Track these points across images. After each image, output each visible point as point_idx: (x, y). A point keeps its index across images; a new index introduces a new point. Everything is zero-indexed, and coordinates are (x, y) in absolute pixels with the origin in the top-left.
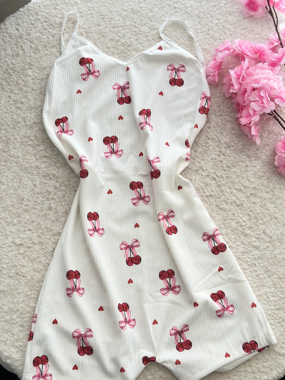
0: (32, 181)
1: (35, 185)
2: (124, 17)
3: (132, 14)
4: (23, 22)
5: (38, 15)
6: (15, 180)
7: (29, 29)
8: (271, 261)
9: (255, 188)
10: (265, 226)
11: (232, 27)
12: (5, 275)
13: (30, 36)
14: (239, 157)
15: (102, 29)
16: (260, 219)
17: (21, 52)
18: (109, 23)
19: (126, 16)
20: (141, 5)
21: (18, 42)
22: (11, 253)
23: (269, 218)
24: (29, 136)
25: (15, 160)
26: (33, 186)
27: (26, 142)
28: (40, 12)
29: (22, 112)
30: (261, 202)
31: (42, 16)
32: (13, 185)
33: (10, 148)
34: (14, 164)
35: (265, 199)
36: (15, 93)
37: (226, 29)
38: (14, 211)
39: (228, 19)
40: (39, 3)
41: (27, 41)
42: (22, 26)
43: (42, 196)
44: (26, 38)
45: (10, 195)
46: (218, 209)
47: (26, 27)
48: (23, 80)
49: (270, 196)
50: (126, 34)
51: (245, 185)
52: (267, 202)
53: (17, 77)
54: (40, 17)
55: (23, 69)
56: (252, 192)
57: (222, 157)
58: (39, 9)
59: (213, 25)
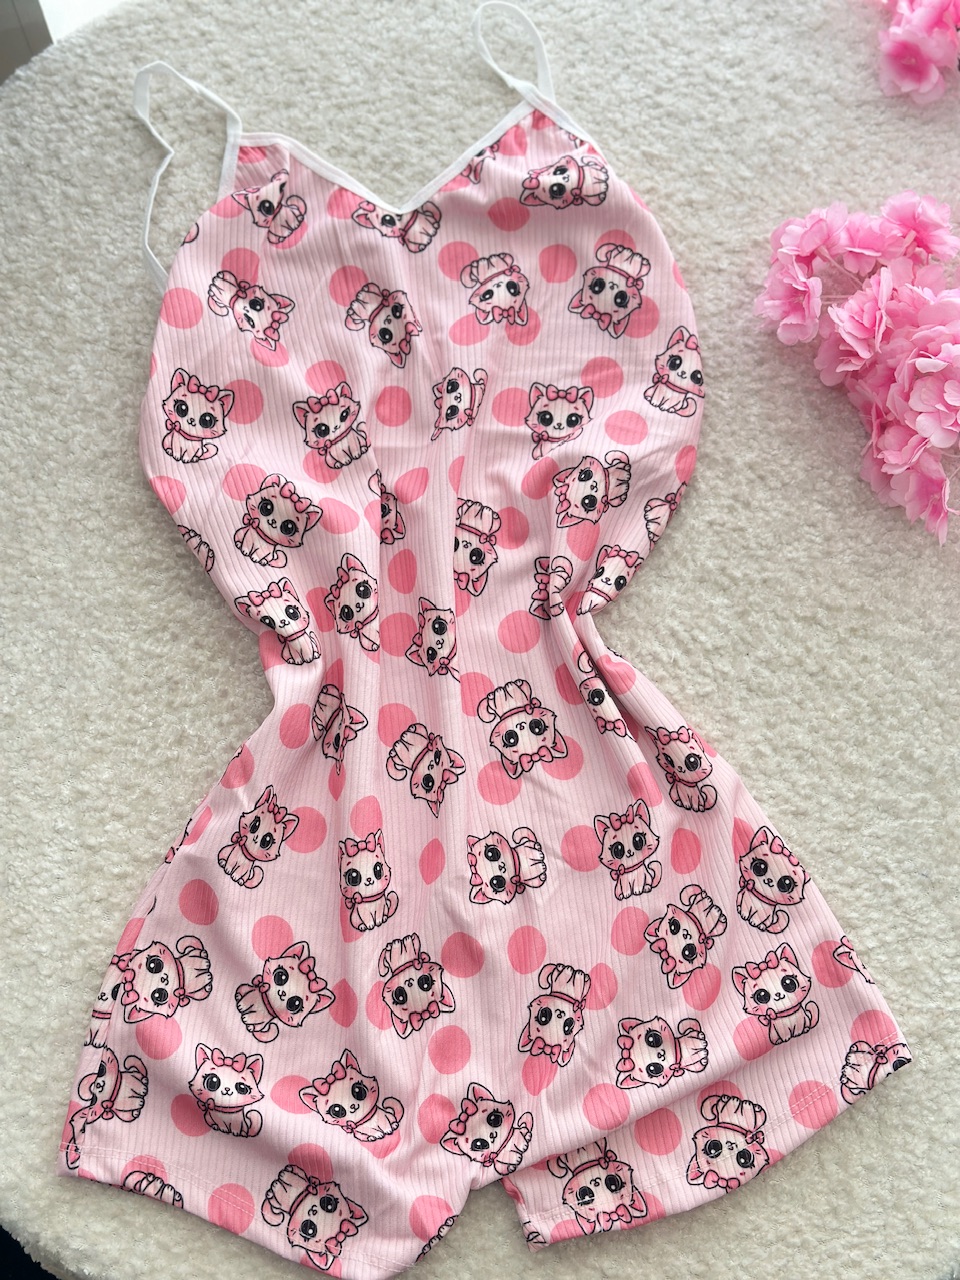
0: (111, 652)
1: (122, 664)
2: (373, 70)
3: (398, 58)
4: (31, 115)
5: (80, 87)
6: (52, 654)
7: (52, 136)
8: (939, 850)
9: (861, 609)
10: (907, 735)
11: (737, 75)
12: (50, 977)
13: (59, 159)
14: (799, 508)
15: (301, 116)
16: (888, 712)
17: (32, 217)
18: (322, 95)
19: (376, 65)
20: (424, 25)
21: (20, 183)
22: (64, 902)
23: (918, 706)
24: (86, 501)
25: (47, 585)
26: (115, 667)
27: (79, 521)
28: (86, 78)
29: (57, 419)
30: (888, 655)
31: (95, 89)
32: (47, 670)
33: (26, 547)
34: (46, 600)
35: (899, 643)
36: (26, 359)
37: (717, 82)
38: (60, 758)
39: (722, 49)
40: (81, 46)
41: (50, 178)
42: (28, 130)
43: (150, 697)
44: (46, 168)
45: (40, 706)
46: (744, 693)
47: (42, 132)
48: (50, 313)
49: (916, 632)
50: (382, 127)
51: (827, 600)
52: (908, 653)
53: (28, 305)
54: (86, 94)
55: (45, 275)
56: (853, 624)
57: (743, 514)
58: (81, 66)
59: (673, 75)
